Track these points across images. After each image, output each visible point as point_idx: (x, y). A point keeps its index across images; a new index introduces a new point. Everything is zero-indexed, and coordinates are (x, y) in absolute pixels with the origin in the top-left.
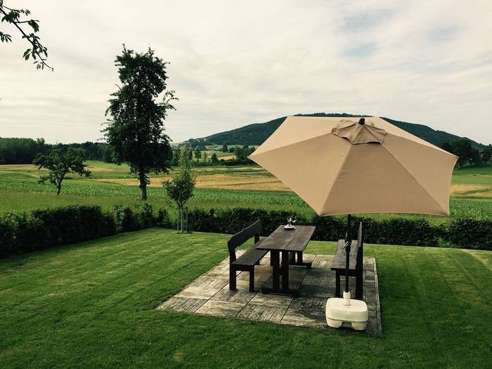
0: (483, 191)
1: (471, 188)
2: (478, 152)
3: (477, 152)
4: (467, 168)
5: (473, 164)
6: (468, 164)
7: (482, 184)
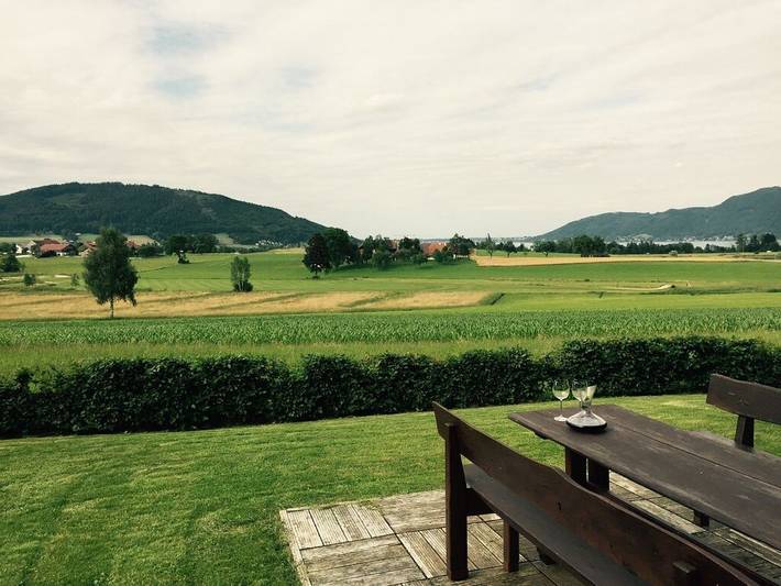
0: (373, 301)
1: (357, 296)
2: (357, 246)
3: (355, 247)
4: (344, 269)
5: (351, 263)
6: (345, 264)
7: (369, 290)
